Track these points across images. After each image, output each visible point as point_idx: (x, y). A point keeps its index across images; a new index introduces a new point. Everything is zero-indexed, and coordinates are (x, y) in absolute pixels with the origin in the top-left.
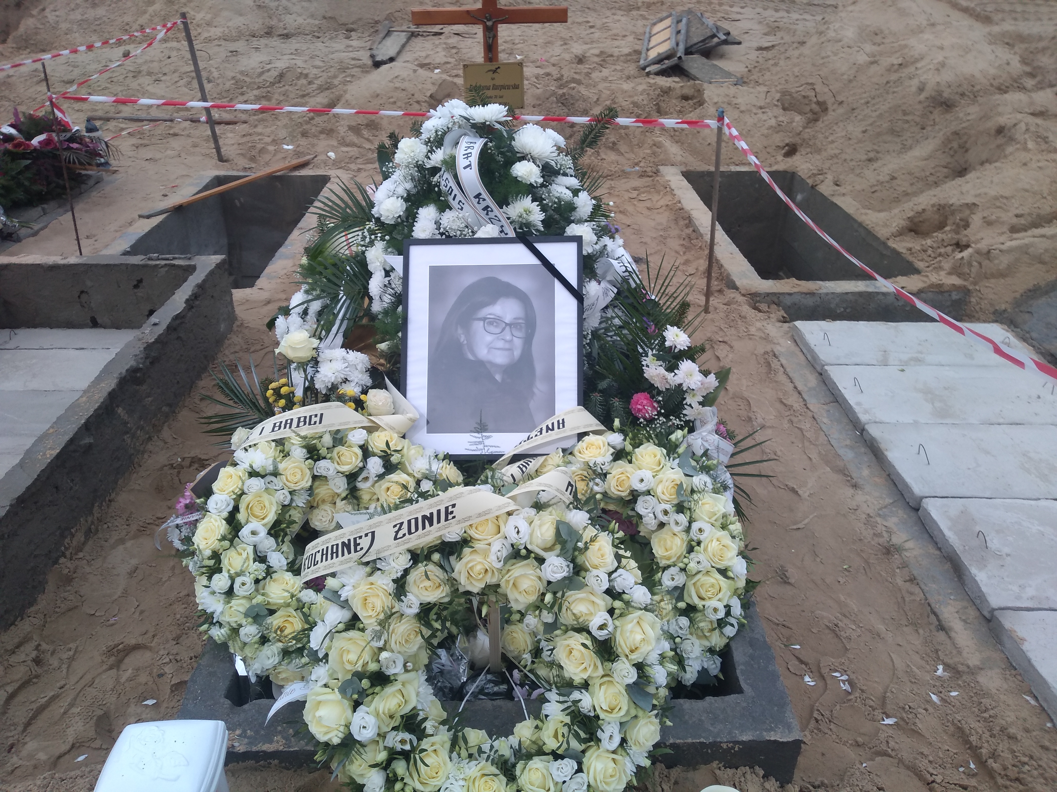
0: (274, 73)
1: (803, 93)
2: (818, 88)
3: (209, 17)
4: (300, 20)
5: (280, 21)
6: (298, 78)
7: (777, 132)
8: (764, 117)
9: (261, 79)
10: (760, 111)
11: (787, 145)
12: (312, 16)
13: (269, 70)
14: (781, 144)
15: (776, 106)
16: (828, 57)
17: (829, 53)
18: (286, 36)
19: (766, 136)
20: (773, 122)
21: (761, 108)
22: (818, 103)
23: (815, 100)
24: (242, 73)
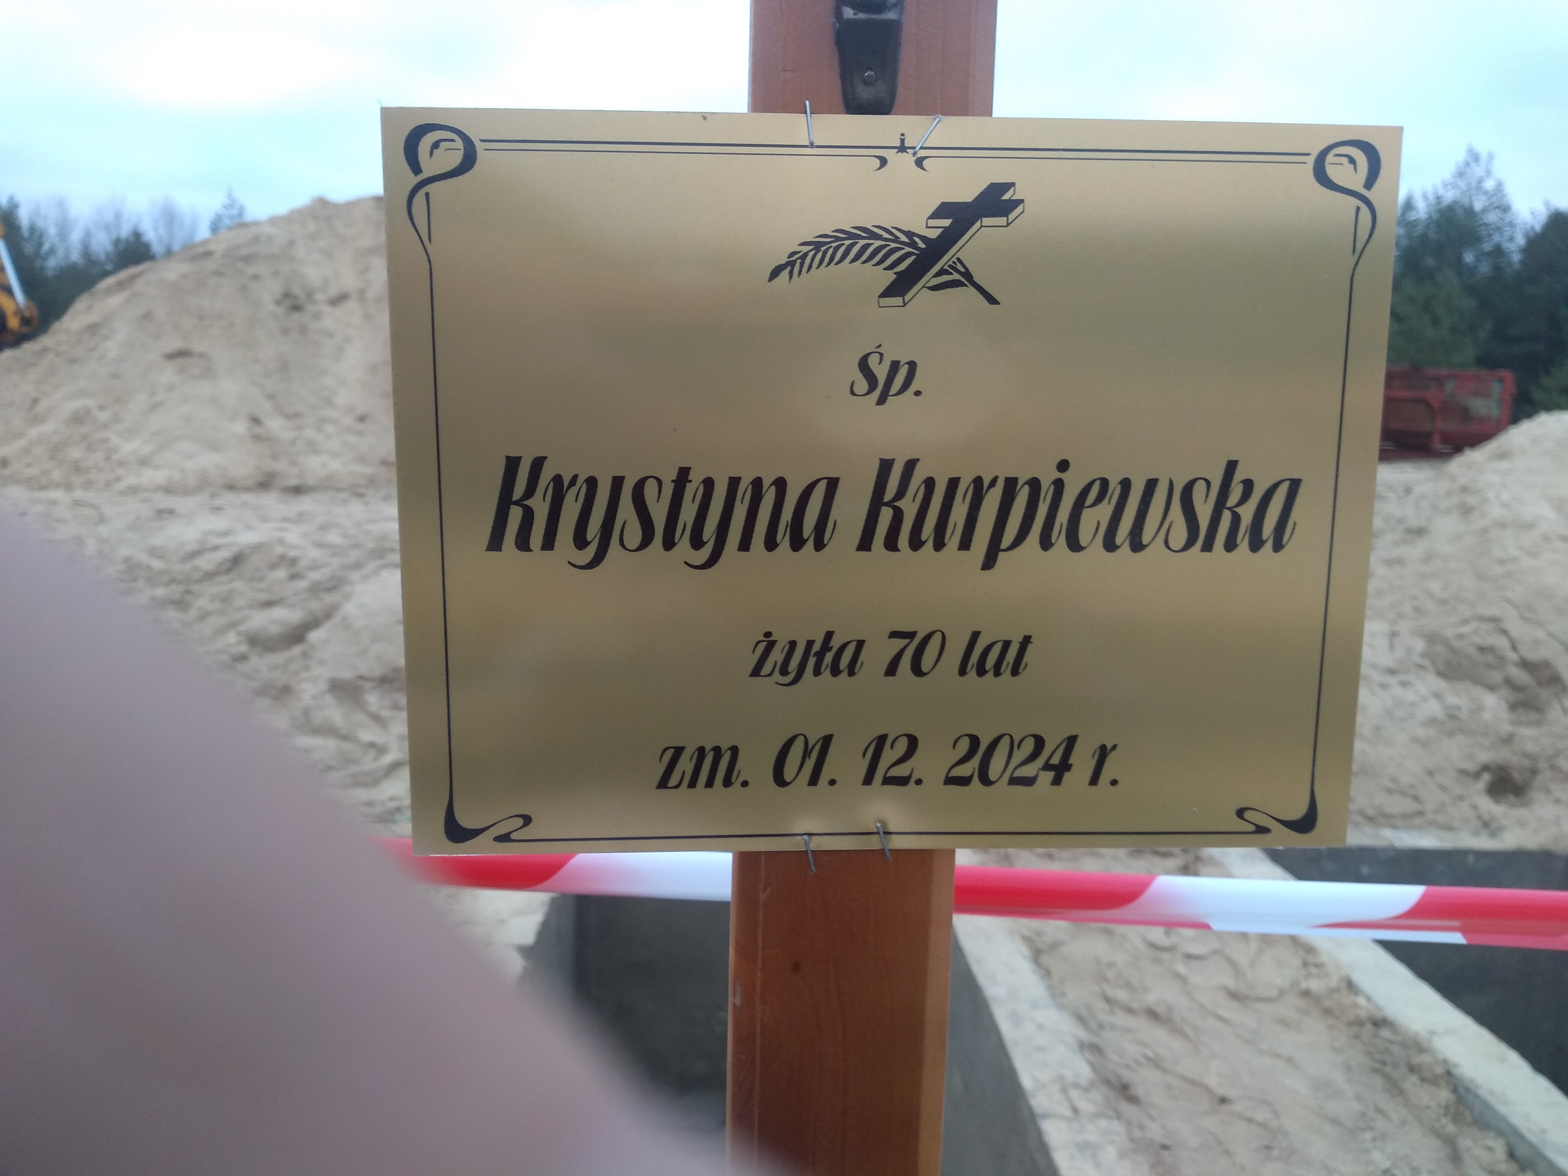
0: (224, 554)
1: (1478, 641)
2: (1516, 627)
3: (147, 449)
4: (335, 465)
5: (293, 463)
6: (273, 566)
7: (1451, 734)
8: (1409, 695)
9: (187, 567)
10: (1392, 680)
11: (1485, 768)
12: (362, 459)
13: (216, 548)
14: (1471, 766)
15: (1421, 667)
16: (1514, 560)
17: (1514, 552)
18: (297, 490)
19: (1424, 744)
20: (1434, 708)
21: (1391, 672)
22: (1525, 664)
23: (1513, 656)
24: (153, 552)
